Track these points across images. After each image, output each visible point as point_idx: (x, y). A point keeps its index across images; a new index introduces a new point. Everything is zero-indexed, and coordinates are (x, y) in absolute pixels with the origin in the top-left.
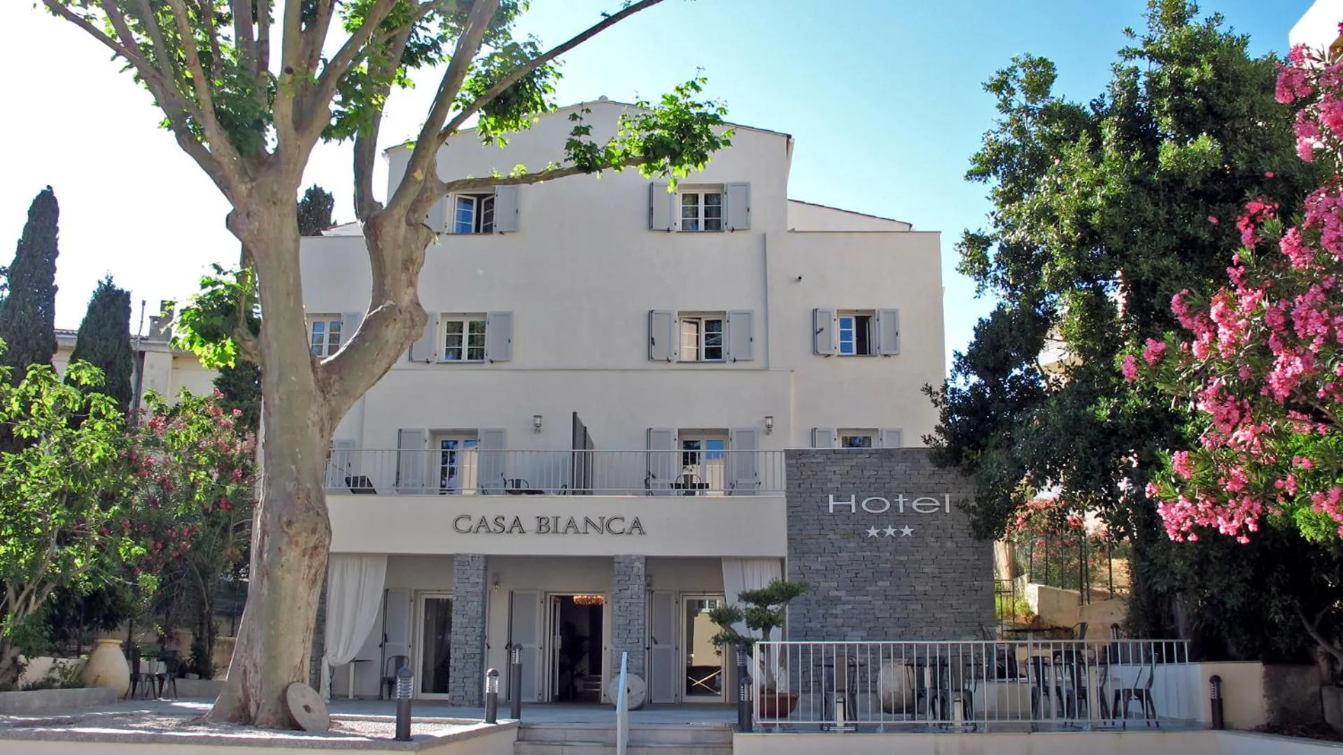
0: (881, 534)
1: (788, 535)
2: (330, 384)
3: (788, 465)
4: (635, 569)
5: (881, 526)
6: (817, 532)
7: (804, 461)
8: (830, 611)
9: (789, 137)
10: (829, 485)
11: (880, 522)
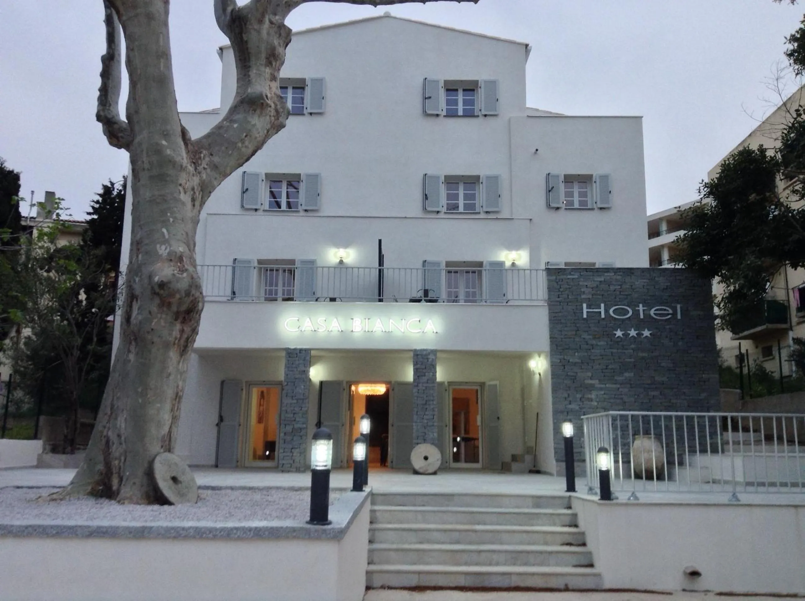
0: (626, 335)
1: (550, 335)
2: (200, 158)
3: (549, 281)
4: (430, 360)
5: (625, 329)
6: (574, 333)
7: (562, 277)
8: (586, 396)
9: (527, 46)
10: (583, 296)
11: (624, 325)
